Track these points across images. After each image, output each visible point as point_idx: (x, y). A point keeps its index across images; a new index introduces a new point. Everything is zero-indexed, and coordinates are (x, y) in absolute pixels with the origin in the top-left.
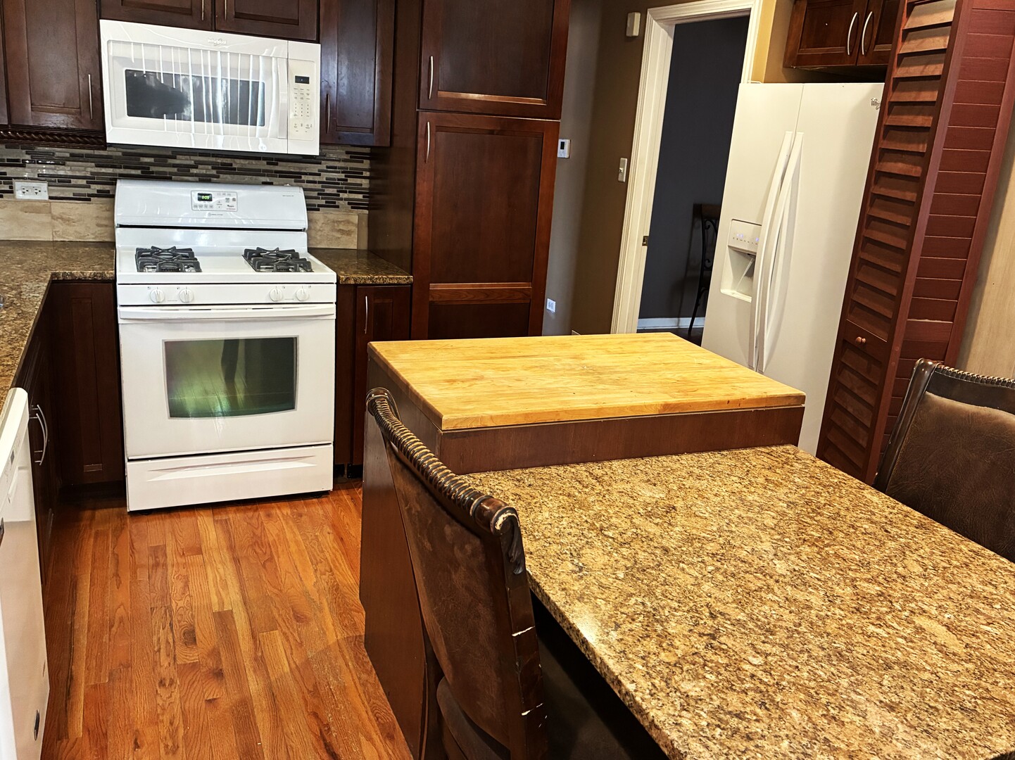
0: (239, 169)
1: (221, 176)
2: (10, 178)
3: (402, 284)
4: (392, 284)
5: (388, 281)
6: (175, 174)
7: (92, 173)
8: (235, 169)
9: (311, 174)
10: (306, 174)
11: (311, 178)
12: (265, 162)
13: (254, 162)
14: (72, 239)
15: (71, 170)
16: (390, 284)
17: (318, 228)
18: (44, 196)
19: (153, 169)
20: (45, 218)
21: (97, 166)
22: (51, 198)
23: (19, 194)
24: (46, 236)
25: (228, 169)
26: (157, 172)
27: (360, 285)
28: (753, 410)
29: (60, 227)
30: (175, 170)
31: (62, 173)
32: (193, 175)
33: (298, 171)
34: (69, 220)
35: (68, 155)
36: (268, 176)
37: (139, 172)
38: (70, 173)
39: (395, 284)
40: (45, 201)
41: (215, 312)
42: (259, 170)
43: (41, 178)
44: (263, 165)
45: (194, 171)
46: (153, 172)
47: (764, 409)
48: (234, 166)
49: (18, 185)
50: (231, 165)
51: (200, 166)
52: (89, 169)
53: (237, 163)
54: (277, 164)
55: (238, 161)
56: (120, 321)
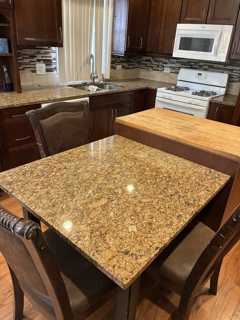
0: (215, 67)
1: (210, 69)
2: (164, 67)
3: (230, 106)
4: (227, 105)
5: (226, 104)
6: (198, 68)
7: (180, 66)
8: (214, 67)
9: (237, 70)
10: (235, 70)
11: (236, 72)
12: (223, 65)
13: (220, 65)
14: (172, 83)
15: (176, 65)
16: (226, 105)
17: (234, 88)
18: (169, 72)
19: (193, 66)
20: (168, 77)
21: (181, 65)
22: (170, 72)
23: (165, 71)
24: (167, 82)
25: (212, 67)
26: (194, 67)
27: (216, 103)
28: (213, 153)
29: (171, 80)
30: (198, 67)
31: (174, 66)
32: (202, 68)
33: (233, 69)
34: (172, 78)
35: (176, 61)
36: (223, 70)
37: (190, 67)
38: (175, 66)
39: (228, 105)
40: (169, 73)
41: (175, 103)
42: (221, 68)
43: (170, 67)
44: (222, 66)
45: (203, 67)
46: (193, 67)
47: (218, 155)
48: (214, 66)
49: (165, 68)
50: (213, 66)
51: (205, 66)
52: (179, 65)
53: (215, 66)
54: (226, 66)
55: (216, 65)
56: (156, 100)
